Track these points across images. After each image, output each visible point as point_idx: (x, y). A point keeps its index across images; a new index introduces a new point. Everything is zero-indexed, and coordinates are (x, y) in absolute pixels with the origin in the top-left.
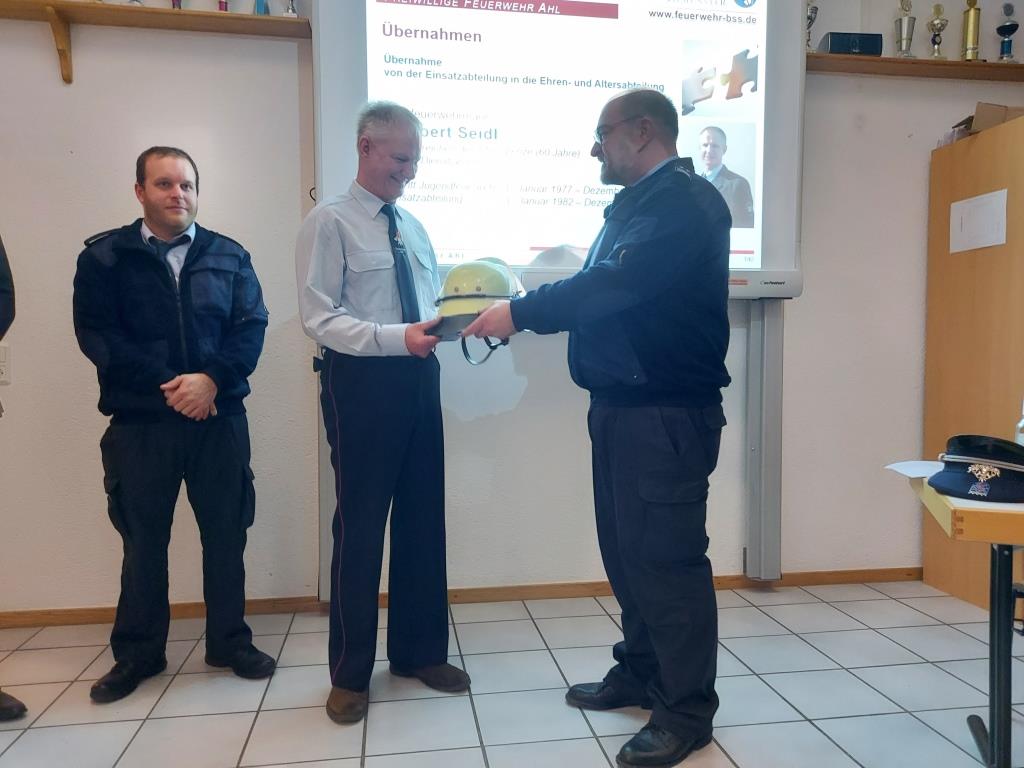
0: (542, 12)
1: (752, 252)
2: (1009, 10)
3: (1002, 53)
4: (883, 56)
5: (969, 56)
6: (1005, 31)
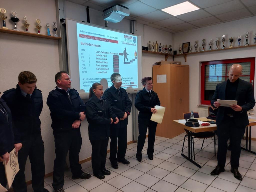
0: (107, 41)
1: (137, 85)
2: (160, 44)
3: (160, 51)
4: (149, 50)
5: (157, 51)
6: (160, 47)
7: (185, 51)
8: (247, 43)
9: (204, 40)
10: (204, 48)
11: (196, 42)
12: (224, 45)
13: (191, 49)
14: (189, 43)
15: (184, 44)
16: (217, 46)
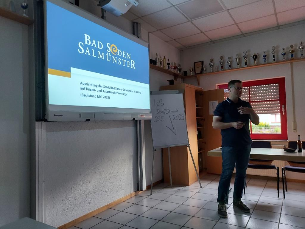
2: (168, 60)
3: (168, 68)
4: (156, 65)
5: (165, 68)
6: (168, 64)
8: (274, 60)
9: (222, 58)
10: (222, 67)
11: (212, 60)
12: (246, 63)
13: (205, 69)
15: (196, 63)
16: (238, 64)
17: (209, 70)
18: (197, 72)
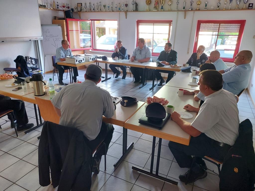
2: (58, 3)
3: (58, 8)
5: (55, 9)
6: (58, 5)
7: (79, 10)
8: (112, 10)
9: (90, 3)
10: (90, 9)
11: (85, 4)
12: (101, 9)
13: (82, 9)
14: (82, 3)
15: (78, 4)
16: (97, 9)
17: (85, 10)
18: (78, 10)
